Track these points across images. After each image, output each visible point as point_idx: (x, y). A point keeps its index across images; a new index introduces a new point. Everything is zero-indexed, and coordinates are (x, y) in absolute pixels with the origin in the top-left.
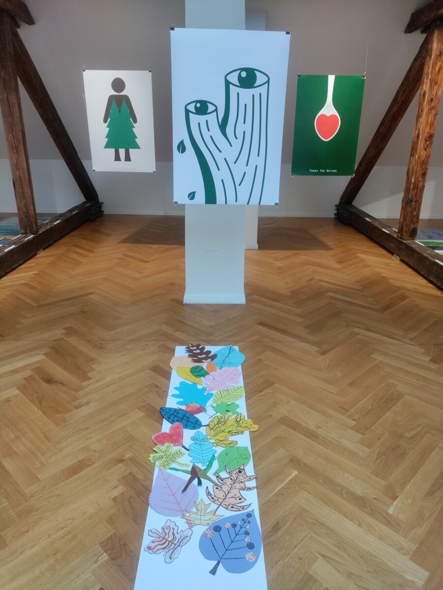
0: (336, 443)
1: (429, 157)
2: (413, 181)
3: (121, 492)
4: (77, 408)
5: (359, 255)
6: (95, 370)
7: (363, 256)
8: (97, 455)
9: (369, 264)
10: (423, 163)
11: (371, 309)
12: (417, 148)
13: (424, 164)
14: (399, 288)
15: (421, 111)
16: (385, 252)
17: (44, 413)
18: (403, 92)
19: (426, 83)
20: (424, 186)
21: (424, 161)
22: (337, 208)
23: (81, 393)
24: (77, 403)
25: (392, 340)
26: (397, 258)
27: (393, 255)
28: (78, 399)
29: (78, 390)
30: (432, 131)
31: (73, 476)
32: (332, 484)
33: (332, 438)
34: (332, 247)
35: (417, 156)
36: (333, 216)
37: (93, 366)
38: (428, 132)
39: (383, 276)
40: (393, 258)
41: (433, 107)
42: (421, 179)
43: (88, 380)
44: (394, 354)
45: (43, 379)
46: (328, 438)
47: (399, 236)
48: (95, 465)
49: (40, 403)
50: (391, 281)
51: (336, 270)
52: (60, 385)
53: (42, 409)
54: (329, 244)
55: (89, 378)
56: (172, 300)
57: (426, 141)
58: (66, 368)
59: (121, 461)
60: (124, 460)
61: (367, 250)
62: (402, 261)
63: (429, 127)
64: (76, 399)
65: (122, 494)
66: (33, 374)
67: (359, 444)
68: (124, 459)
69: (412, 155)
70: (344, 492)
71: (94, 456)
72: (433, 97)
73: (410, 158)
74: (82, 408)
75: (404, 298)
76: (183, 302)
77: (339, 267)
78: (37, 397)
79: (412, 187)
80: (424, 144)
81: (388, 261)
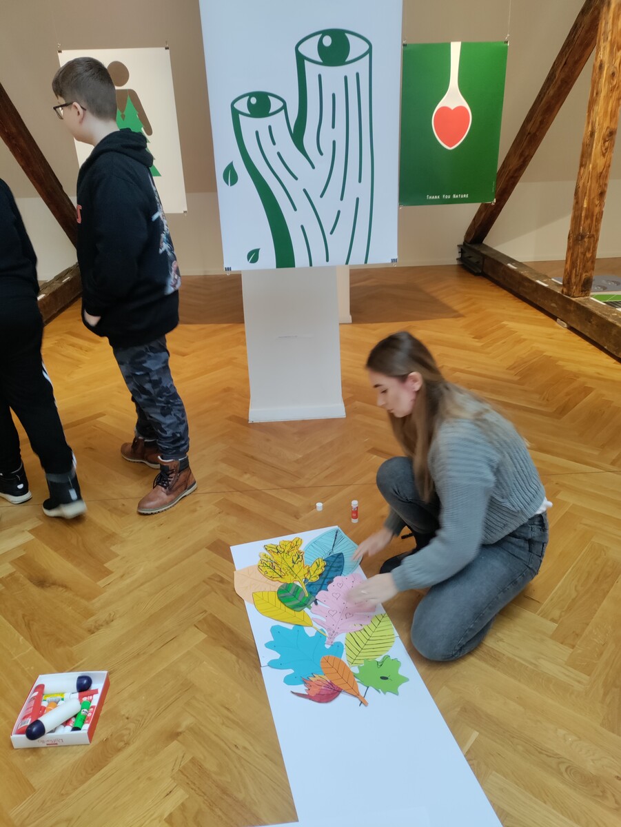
0: (532, 667)
1: (609, 166)
2: (585, 206)
3: (180, 803)
4: (91, 632)
5: (504, 323)
6: (117, 556)
7: (511, 325)
8: (132, 726)
9: (522, 337)
10: (600, 177)
11: (542, 413)
12: (591, 154)
13: (602, 177)
14: (576, 376)
15: (597, 94)
16: (542, 316)
17: (37, 647)
18: (564, 64)
19: (604, 48)
20: (602, 212)
21: (601, 173)
22: (462, 249)
23: (97, 603)
24: (90, 622)
25: (584, 466)
26: (563, 326)
27: (556, 320)
28: (92, 615)
29: (90, 597)
30: (613, 126)
31: (93, 775)
32: (540, 753)
33: (524, 660)
34: (462, 312)
35: (591, 166)
36: (456, 263)
37: (113, 548)
38: (608, 128)
39: (546, 356)
40: (556, 324)
41: (615, 86)
42: (597, 202)
43: (107, 575)
44: (592, 490)
45: (31, 579)
46: (517, 659)
47: (565, 290)
48: (130, 749)
49: (28, 626)
50: (560, 363)
51: (474, 350)
52: (61, 589)
53: (32, 640)
54: (456, 308)
55: (108, 572)
56: (230, 419)
57: (605, 141)
58: (69, 555)
59: (174, 735)
60: (181, 733)
61: (515, 314)
62: (571, 328)
63: (608, 118)
64: (88, 614)
65: (183, 807)
66: (15, 570)
67: (570, 668)
68: (180, 730)
69: (582, 165)
70: (563, 768)
71: (126, 729)
72: (615, 70)
73: (580, 169)
74: (101, 631)
75: (586, 391)
76: (248, 421)
77: (479, 344)
78: (24, 616)
79: (583, 215)
80: (601, 147)
81: (550, 330)
